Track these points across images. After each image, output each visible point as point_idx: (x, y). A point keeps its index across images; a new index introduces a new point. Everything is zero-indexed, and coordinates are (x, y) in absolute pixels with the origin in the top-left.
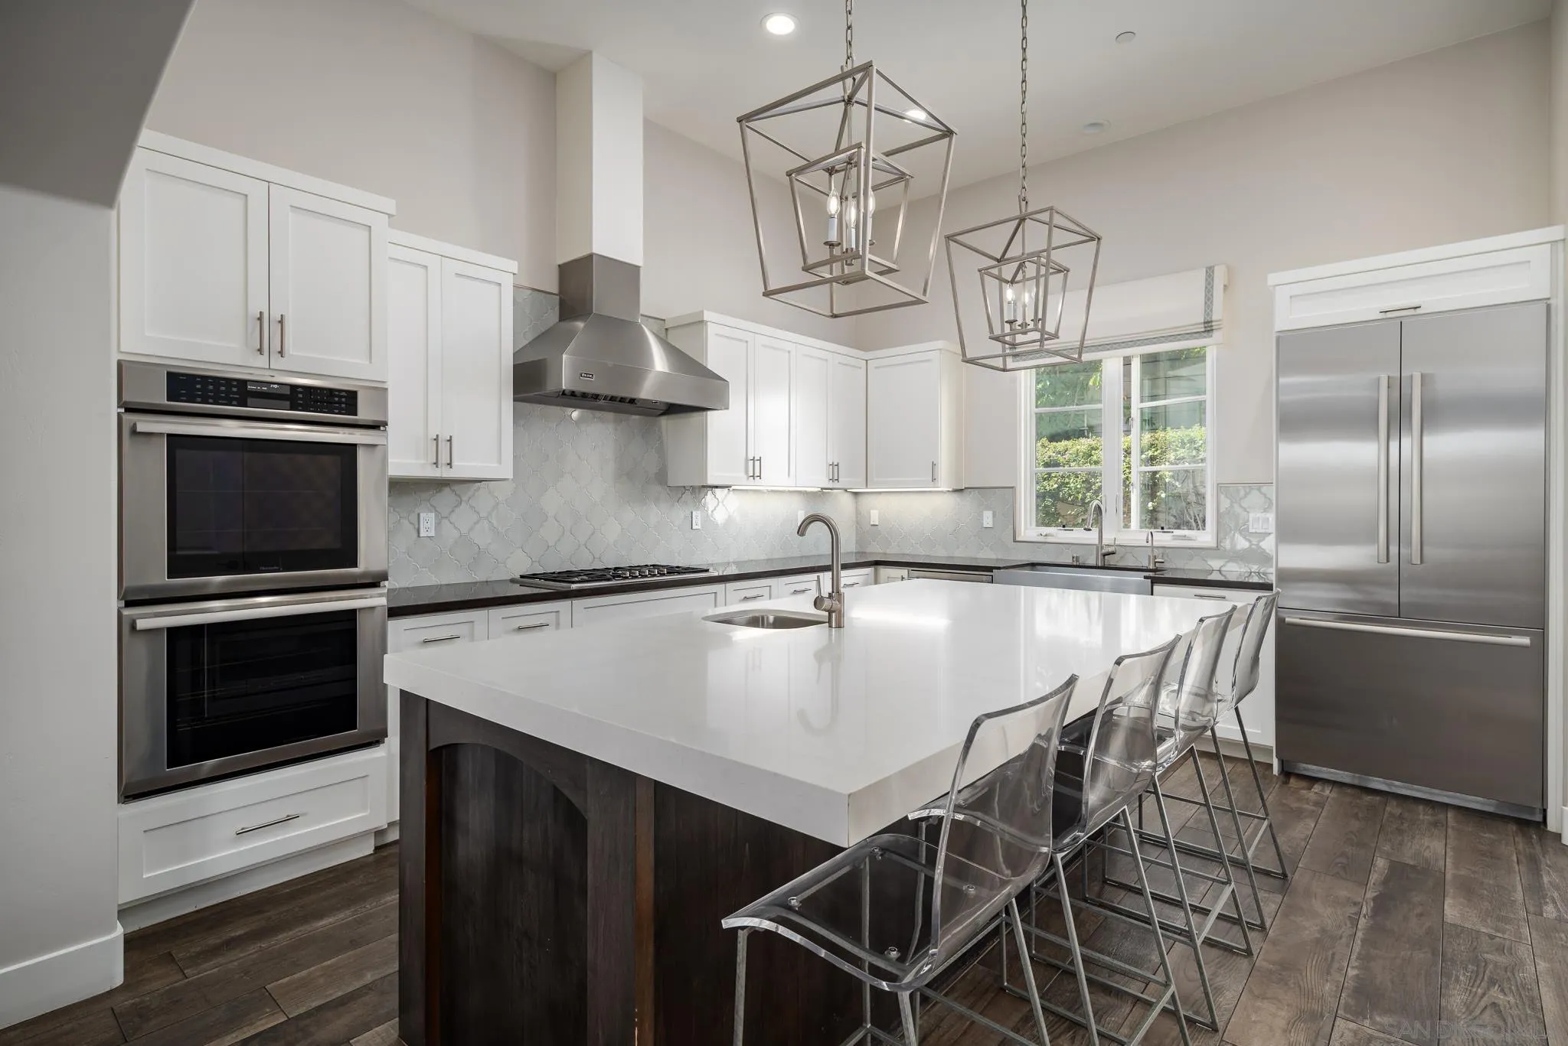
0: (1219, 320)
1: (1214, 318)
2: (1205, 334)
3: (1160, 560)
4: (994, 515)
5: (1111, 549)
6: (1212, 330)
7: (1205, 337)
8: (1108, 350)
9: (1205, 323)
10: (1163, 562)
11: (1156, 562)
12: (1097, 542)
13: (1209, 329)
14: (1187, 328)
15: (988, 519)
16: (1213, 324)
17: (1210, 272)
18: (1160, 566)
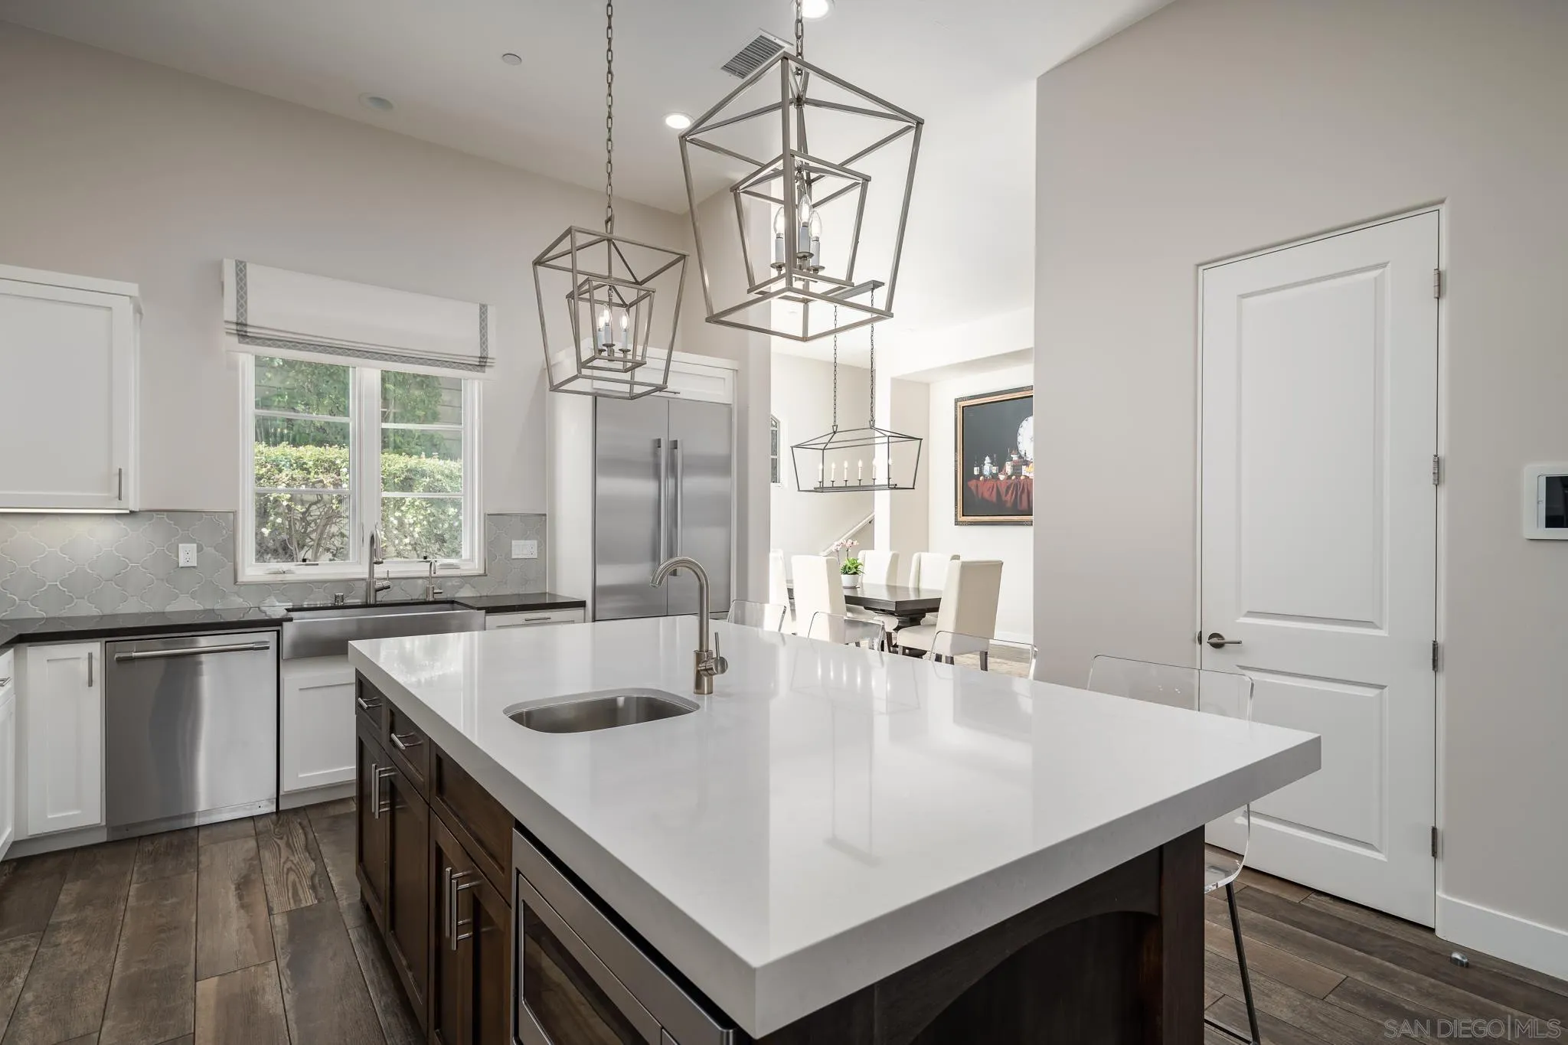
0: (493, 359)
1: (489, 356)
2: (479, 368)
3: (438, 591)
4: (200, 549)
5: (385, 583)
6: (484, 366)
7: (478, 371)
8: (358, 357)
9: (480, 357)
10: (441, 593)
11: (434, 593)
12: (366, 576)
13: (483, 364)
14: (466, 358)
15: (187, 554)
16: (488, 360)
17: (483, 309)
18: (438, 597)
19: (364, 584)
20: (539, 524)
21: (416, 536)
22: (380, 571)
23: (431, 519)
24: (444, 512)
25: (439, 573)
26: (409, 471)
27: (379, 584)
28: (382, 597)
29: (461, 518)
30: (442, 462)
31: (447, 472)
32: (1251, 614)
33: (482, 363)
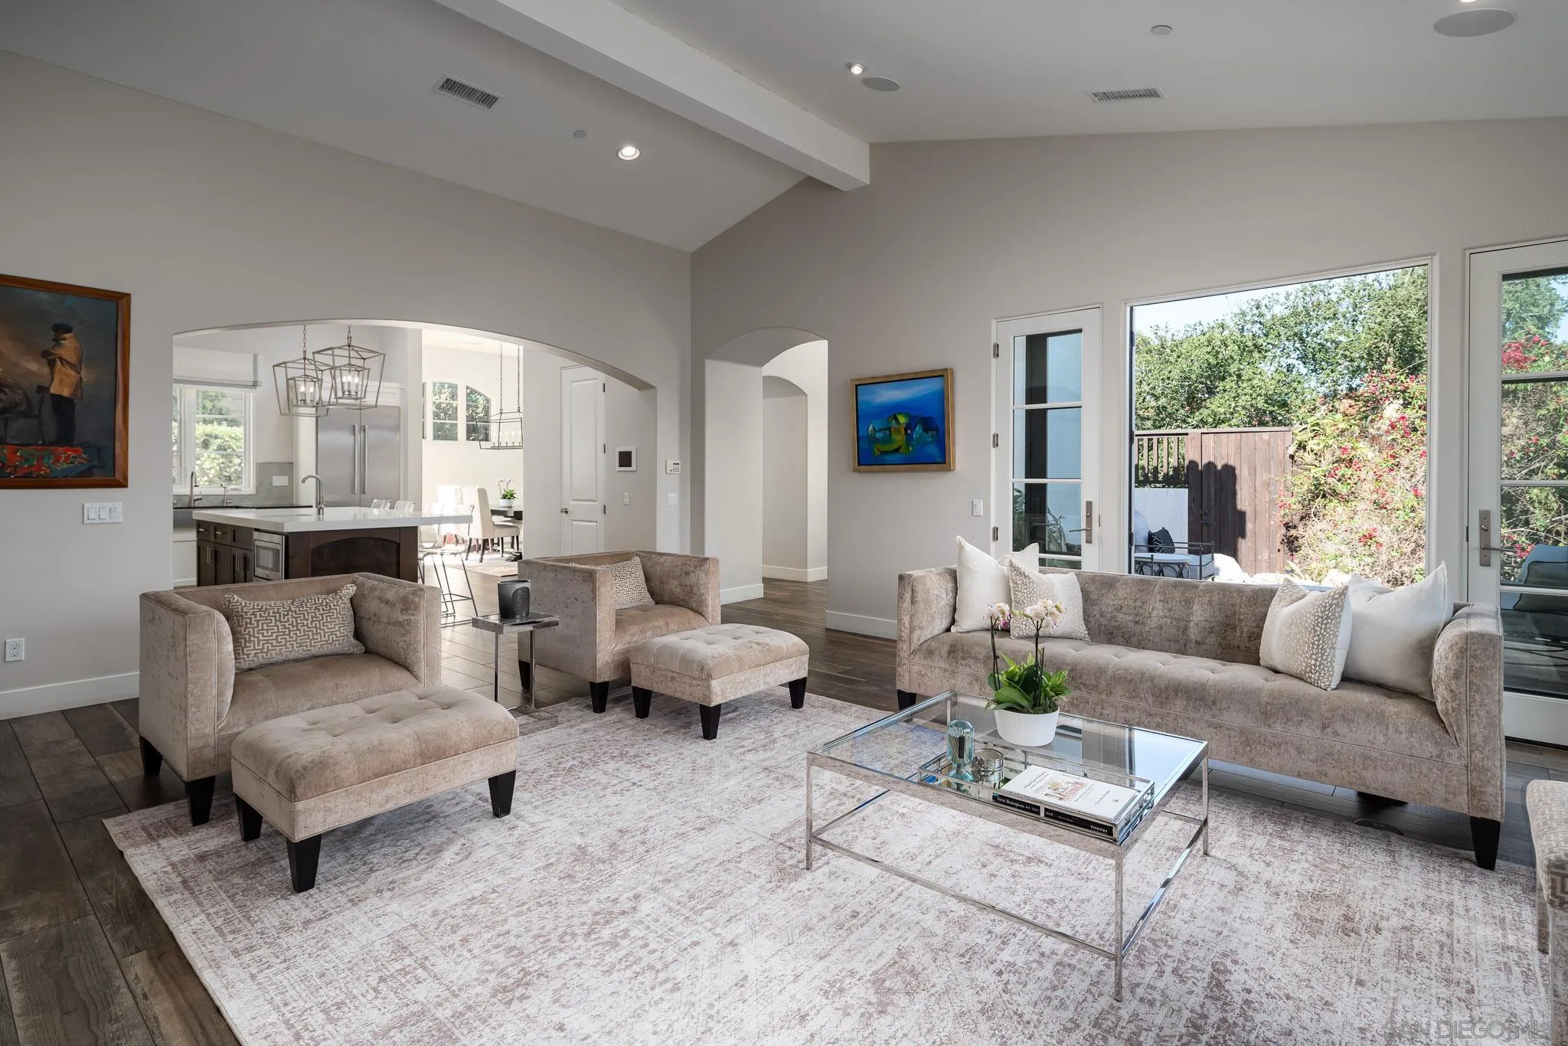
1: (259, 381)
2: (253, 387)
3: (229, 502)
5: (200, 497)
7: (252, 389)
9: (254, 382)
11: (227, 503)
12: (190, 494)
14: (245, 382)
16: (258, 383)
17: (255, 357)
18: (229, 505)
19: (188, 498)
20: (288, 468)
21: (211, 476)
22: (196, 491)
23: (222, 466)
24: (231, 462)
25: (230, 493)
26: (206, 435)
27: (196, 498)
28: (197, 504)
29: (243, 465)
30: (229, 428)
31: (233, 435)
32: (574, 500)
33: (255, 385)
